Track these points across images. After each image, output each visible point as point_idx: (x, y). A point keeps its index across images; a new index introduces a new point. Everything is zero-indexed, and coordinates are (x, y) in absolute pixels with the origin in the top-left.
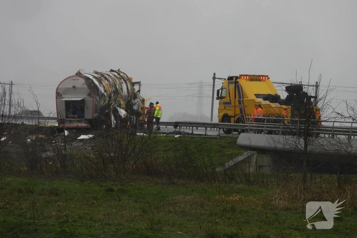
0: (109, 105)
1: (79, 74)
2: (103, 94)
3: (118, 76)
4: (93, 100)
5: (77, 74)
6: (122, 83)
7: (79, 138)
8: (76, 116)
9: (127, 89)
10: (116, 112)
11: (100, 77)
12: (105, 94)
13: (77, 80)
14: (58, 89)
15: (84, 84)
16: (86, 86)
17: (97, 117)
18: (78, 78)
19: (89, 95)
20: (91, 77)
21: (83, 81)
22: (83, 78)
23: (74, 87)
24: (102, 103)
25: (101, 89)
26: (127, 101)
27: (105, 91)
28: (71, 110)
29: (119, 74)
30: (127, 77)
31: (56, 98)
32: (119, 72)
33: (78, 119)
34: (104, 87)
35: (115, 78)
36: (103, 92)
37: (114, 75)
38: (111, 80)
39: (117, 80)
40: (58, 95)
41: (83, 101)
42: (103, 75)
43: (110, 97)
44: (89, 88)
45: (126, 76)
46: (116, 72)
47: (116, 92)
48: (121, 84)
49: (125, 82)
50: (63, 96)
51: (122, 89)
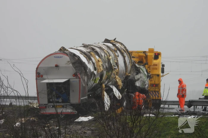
0: (100, 84)
1: (63, 50)
2: (93, 73)
3: (113, 48)
4: (80, 81)
5: (60, 50)
6: (118, 56)
7: (76, 120)
8: (60, 100)
9: (125, 62)
10: (110, 91)
11: (89, 52)
12: (95, 72)
13: (61, 57)
14: (38, 69)
15: (69, 62)
16: (71, 65)
17: (85, 101)
18: (61, 55)
19: (75, 75)
20: (77, 53)
21: (67, 58)
22: (67, 55)
23: (57, 66)
24: (91, 83)
25: (90, 67)
26: (124, 77)
27: (95, 69)
28: (54, 93)
29: (114, 45)
30: (125, 47)
31: (36, 79)
32: (114, 42)
33: (62, 104)
34: (94, 64)
35: (109, 51)
36: (92, 69)
37: (108, 47)
38: (103, 54)
39: (111, 53)
40: (39, 75)
41: (68, 83)
42: (93, 49)
43: (101, 76)
44: (75, 68)
45: (123, 47)
46: (111, 43)
47: (110, 68)
48: (116, 57)
49: (122, 54)
50: (44, 77)
51: (117, 64)
